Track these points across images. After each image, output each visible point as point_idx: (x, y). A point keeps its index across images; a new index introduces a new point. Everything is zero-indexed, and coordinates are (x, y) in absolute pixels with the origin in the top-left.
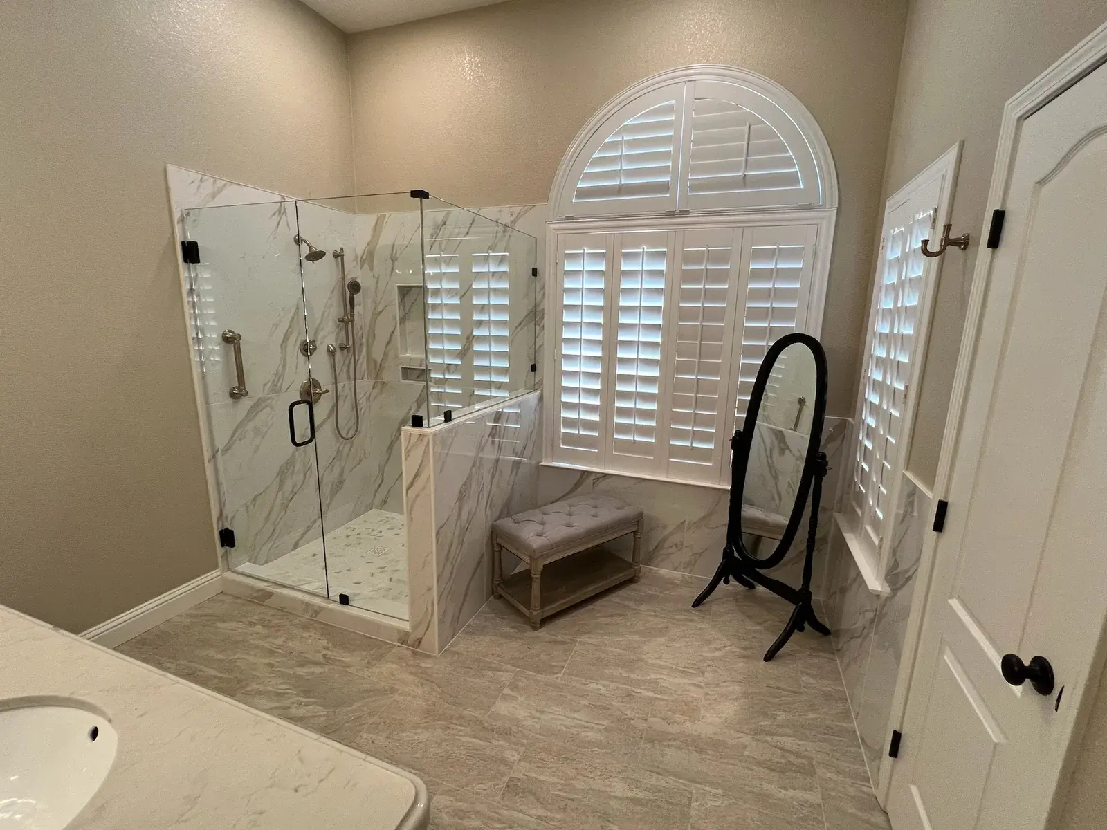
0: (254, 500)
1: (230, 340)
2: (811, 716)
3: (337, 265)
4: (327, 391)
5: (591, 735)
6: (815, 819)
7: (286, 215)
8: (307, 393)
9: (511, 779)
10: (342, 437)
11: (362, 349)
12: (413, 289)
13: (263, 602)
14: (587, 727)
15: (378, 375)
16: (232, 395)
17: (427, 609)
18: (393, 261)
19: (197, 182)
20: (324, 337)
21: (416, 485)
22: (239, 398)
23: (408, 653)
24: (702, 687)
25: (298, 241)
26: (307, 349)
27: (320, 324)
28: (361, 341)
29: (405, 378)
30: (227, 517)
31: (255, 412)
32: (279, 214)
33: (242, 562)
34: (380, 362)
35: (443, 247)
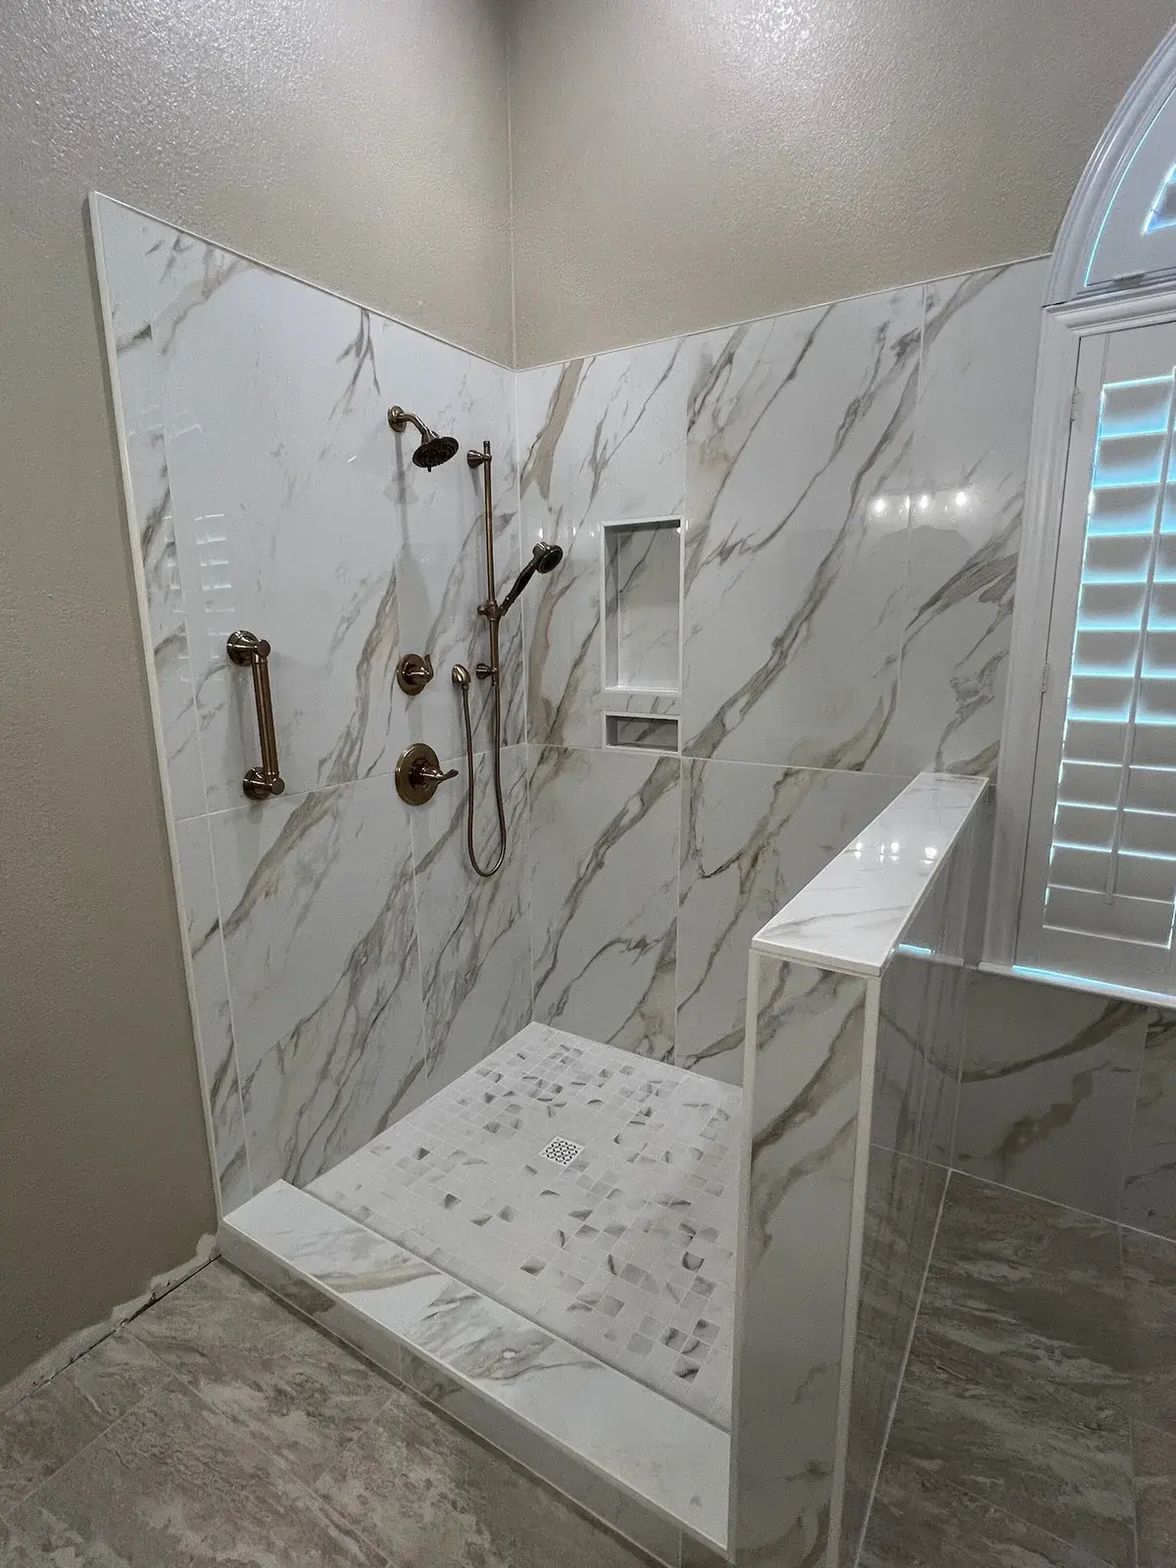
0: (296, 1033)
1: (247, 654)
3: (475, 477)
4: (453, 774)
7: (372, 358)
8: (411, 777)
10: (479, 872)
11: (521, 674)
12: (638, 536)
15: (552, 732)
16: (250, 790)
18: (596, 467)
19: (165, 252)
20: (448, 649)
21: (793, 1136)
22: (265, 796)
25: (398, 422)
26: (412, 676)
27: (438, 620)
28: (518, 657)
29: (613, 739)
30: (235, 1082)
31: (301, 827)
32: (358, 355)
33: (269, 1181)
34: (558, 703)
35: (721, 422)
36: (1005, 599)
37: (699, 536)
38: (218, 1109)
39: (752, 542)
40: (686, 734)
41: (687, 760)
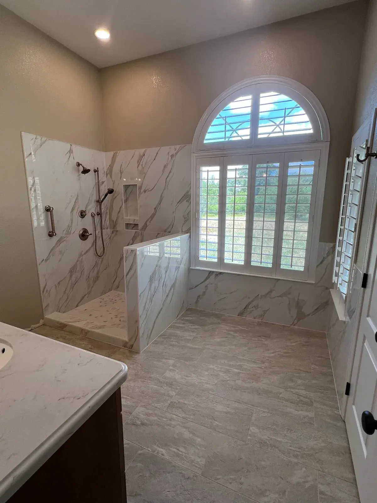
0: (59, 283)
1: (49, 210)
2: (313, 382)
3: (95, 175)
4: (91, 234)
5: (209, 386)
6: (310, 423)
7: (73, 153)
8: (82, 235)
9: (171, 402)
10: (98, 255)
11: (107, 215)
12: (131, 186)
13: (63, 329)
14: (208, 383)
15: (114, 227)
16: (49, 235)
17: (135, 331)
18: (121, 173)
19: (34, 140)
20: (90, 209)
21: (130, 273)
22: (52, 236)
23: (127, 351)
24: (263, 369)
25: (78, 165)
26: (82, 215)
27: (88, 203)
28: (107, 211)
29: (127, 228)
30: (47, 291)
31: (59, 243)
32: (70, 153)
33: (53, 312)
34: (115, 220)
35: (143, 166)
36: (190, 201)
37: (140, 188)
38: (44, 295)
39: (150, 190)
40: (140, 227)
41: (140, 232)
